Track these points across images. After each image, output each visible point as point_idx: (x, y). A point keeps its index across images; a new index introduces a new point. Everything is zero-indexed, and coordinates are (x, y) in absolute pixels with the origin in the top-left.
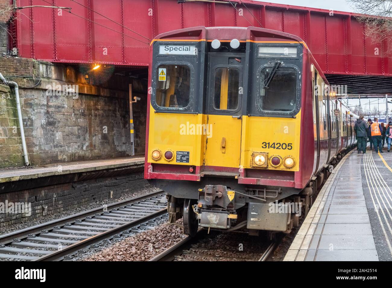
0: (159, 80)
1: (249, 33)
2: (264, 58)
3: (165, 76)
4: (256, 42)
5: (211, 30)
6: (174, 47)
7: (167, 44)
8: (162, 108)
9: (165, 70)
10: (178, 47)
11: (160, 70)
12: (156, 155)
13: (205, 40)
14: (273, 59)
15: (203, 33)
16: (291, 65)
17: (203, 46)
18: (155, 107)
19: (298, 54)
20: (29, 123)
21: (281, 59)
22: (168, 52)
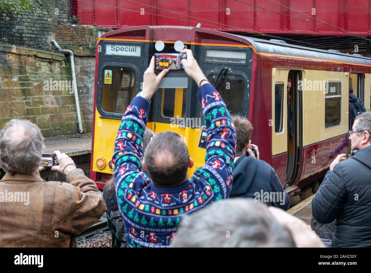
0: (105, 83)
1: (194, 34)
2: (211, 64)
3: (111, 78)
4: (202, 44)
5: (157, 29)
6: (120, 47)
7: (113, 43)
8: (107, 113)
9: (110, 72)
10: (124, 47)
11: (106, 72)
12: (100, 163)
13: (148, 41)
14: (220, 64)
15: (147, 34)
16: (239, 73)
17: (147, 47)
18: (100, 112)
19: (247, 60)
20: (85, 91)
21: (229, 65)
22: (115, 53)
